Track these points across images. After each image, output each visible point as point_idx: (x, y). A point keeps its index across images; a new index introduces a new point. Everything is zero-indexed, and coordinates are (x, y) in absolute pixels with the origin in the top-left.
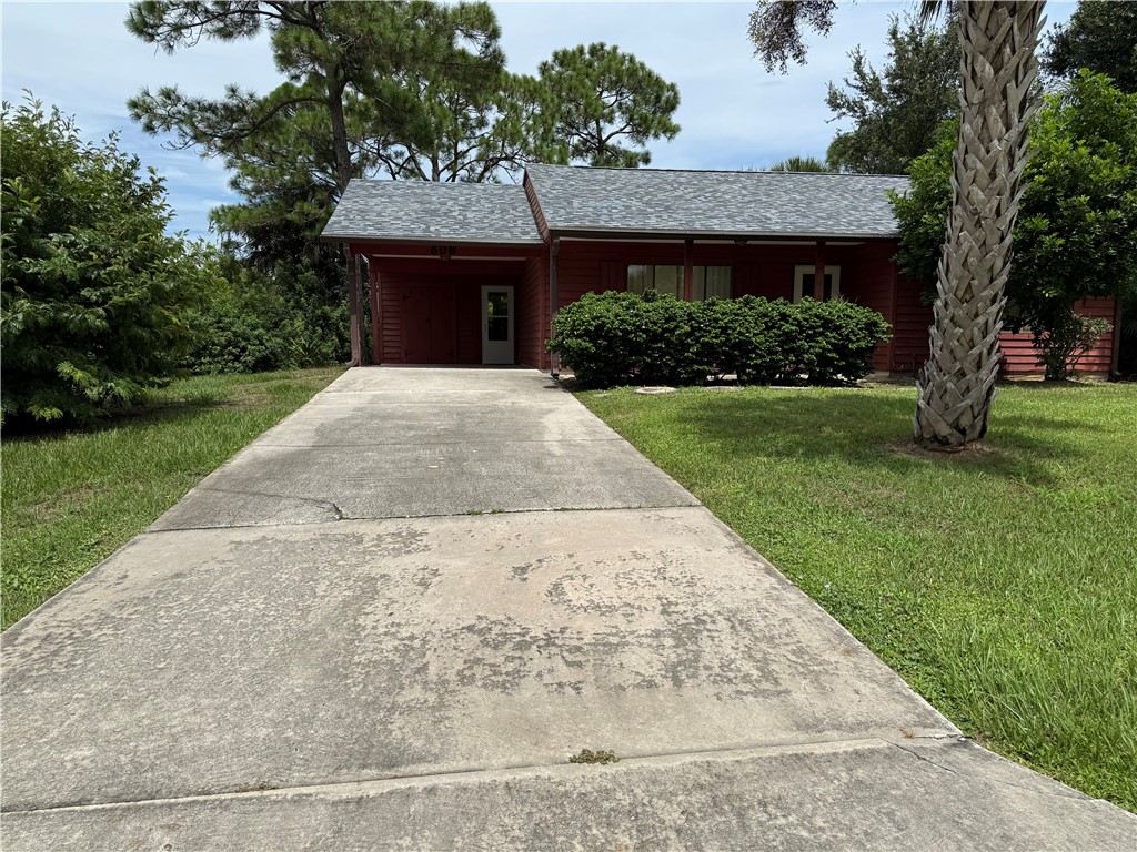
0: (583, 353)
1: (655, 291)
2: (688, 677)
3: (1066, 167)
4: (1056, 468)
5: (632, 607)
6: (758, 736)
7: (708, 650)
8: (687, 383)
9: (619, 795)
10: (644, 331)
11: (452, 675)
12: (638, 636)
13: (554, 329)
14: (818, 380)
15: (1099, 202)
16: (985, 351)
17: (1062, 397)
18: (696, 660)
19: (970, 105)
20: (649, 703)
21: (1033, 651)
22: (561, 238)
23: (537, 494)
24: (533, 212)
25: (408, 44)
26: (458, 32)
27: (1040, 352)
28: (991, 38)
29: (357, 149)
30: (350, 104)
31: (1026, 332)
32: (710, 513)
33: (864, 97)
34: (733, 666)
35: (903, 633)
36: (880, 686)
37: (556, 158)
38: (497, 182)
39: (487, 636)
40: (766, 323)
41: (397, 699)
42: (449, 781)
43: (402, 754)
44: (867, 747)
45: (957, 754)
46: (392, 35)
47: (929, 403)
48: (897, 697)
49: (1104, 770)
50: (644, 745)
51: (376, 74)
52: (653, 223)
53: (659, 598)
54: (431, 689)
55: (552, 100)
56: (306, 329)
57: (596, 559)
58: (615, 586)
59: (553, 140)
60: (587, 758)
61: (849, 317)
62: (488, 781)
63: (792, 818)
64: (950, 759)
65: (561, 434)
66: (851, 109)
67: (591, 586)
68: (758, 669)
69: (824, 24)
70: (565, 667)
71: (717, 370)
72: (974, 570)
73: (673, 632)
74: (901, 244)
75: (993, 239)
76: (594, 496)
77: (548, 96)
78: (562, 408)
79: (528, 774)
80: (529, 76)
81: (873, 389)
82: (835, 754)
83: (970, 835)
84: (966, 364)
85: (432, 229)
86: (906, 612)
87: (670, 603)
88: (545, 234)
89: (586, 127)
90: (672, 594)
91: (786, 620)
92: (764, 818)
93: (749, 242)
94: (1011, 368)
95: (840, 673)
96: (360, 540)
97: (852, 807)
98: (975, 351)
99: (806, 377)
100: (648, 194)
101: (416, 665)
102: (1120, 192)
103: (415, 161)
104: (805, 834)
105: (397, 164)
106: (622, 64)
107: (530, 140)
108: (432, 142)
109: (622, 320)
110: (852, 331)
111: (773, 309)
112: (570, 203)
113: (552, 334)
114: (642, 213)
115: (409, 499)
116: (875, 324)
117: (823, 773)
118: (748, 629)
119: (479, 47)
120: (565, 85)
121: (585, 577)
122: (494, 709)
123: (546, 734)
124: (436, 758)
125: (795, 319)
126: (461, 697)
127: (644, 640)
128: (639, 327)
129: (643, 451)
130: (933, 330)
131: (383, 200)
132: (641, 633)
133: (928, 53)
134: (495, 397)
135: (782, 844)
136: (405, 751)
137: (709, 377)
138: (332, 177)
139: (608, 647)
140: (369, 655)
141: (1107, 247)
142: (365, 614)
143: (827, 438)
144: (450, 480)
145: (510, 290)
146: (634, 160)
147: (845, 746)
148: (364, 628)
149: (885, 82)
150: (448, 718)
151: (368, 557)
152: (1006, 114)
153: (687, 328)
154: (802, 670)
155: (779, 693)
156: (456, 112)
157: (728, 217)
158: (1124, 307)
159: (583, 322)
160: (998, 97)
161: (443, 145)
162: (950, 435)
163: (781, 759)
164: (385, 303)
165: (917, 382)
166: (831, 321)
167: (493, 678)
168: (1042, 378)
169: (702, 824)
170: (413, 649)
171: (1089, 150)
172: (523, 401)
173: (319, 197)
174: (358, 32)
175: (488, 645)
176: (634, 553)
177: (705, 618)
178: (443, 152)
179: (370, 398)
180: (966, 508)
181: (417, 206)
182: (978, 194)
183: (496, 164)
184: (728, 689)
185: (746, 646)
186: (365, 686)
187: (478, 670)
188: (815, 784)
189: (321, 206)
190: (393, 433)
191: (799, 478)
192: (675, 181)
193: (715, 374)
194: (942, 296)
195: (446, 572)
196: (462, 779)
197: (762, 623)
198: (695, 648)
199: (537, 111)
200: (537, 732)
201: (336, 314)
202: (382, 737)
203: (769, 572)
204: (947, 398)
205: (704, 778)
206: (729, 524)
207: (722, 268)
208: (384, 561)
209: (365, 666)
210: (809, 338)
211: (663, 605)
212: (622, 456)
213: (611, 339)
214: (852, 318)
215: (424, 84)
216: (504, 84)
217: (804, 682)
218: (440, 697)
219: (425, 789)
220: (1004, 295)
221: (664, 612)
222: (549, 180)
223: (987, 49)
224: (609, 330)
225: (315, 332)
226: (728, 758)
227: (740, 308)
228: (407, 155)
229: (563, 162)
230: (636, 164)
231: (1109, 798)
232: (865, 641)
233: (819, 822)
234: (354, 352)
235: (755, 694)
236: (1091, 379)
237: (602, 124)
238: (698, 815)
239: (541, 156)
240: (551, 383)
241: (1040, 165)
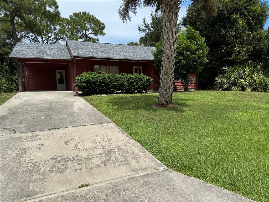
0: (83, 87)
1: (101, 72)
2: (108, 163)
3: (186, 46)
4: (185, 109)
5: (95, 148)
6: (123, 175)
7: (113, 156)
8: (110, 93)
9: (90, 194)
10: (99, 81)
11: (47, 171)
12: (96, 155)
13: (76, 81)
14: (139, 92)
15: (192, 53)
16: (171, 85)
17: (187, 94)
18: (110, 159)
19: (165, 32)
20: (98, 171)
21: (181, 148)
22: (76, 58)
23: (71, 123)
24: (69, 52)
25: (33, 8)
26: (47, 6)
27: (183, 85)
28: (169, 18)
29: (19, 34)
30: (17, 22)
31: (180, 81)
32: (114, 124)
33: (146, 29)
34: (118, 159)
35: (155, 147)
36: (150, 159)
37: (75, 39)
38: (59, 44)
39: (57, 160)
40: (127, 79)
41: (31, 179)
42: (46, 198)
43: (33, 193)
44: (147, 173)
45: (166, 172)
46: (28, 5)
47: (160, 96)
48: (153, 161)
49: (193, 171)
50: (97, 181)
51: (24, 15)
52: (99, 55)
53: (102, 145)
54: (41, 175)
55: (73, 25)
56: (6, 82)
57: (86, 137)
58: (91, 144)
59: (74, 34)
60: (83, 186)
61: (144, 78)
62: (56, 196)
63: (131, 192)
64: (164, 173)
65: (78, 107)
66: (143, 31)
67: (85, 144)
68: (124, 159)
69: (135, 12)
70: (77, 165)
71: (117, 90)
72: (169, 132)
73: (105, 153)
74: (154, 62)
75: (171, 61)
76: (86, 122)
77: (72, 24)
78: (78, 100)
79: (67, 192)
80: (67, 18)
81: (150, 94)
82: (140, 176)
83: (167, 189)
84: (167, 88)
85: (41, 55)
86: (156, 142)
87: (104, 146)
88: (72, 57)
89: (82, 32)
90: (104, 144)
91: (130, 147)
92: (124, 193)
93: (122, 61)
94: (177, 88)
95: (142, 157)
96: (21, 138)
97: (143, 187)
98: (169, 85)
99: (136, 91)
100: (98, 48)
101: (37, 169)
102: (196, 51)
103: (37, 38)
104: (133, 195)
105: (31, 39)
106: (90, 17)
107: (68, 34)
108: (41, 33)
109: (93, 79)
110: (145, 81)
111: (128, 76)
112: (79, 50)
113: (75, 82)
114: (97, 53)
115: (35, 126)
116: (150, 79)
117: (137, 181)
118: (122, 150)
119: (53, 10)
120: (76, 21)
121: (83, 142)
122: (59, 178)
123: (72, 182)
124: (42, 193)
125: (133, 78)
126: (49, 176)
127: (98, 156)
128: (97, 80)
129: (99, 110)
130: (160, 81)
131: (27, 48)
132: (97, 154)
133: (159, 20)
134: (60, 98)
135: (128, 198)
136: (33, 192)
137: (115, 92)
138: (12, 41)
139: (88, 159)
140: (23, 168)
141: (194, 63)
142: (22, 158)
143: (140, 105)
144: (47, 120)
145: (64, 71)
146: (95, 40)
147: (142, 174)
148: (22, 162)
149: (150, 25)
150: (46, 182)
151: (23, 143)
152: (172, 34)
153: (109, 81)
154: (133, 158)
155: (128, 164)
156: (48, 26)
157: (117, 55)
158: (198, 75)
159: (83, 79)
160: (171, 31)
161: (44, 34)
162: (165, 103)
163: (128, 179)
164: (29, 75)
165: (158, 92)
166: (141, 79)
167: (58, 170)
168: (183, 90)
169: (110, 197)
170: (36, 165)
171: (190, 42)
172: (68, 99)
173: (9, 47)
174: (18, 4)
175: (57, 162)
176: (96, 135)
177: (112, 149)
178: (44, 36)
179: (25, 100)
180: (168, 118)
181: (37, 50)
182: (168, 51)
183: (59, 39)
184: (117, 164)
185: (121, 154)
186: (22, 177)
187: (54, 169)
188: (136, 183)
189: (9, 49)
190: (31, 109)
191: (134, 114)
192: (104, 46)
193: (116, 91)
194: (162, 74)
195: (46, 145)
196: (49, 197)
197: (125, 148)
198: (110, 156)
199: (70, 27)
200: (70, 182)
201: (15, 78)
202: (27, 189)
203: (127, 136)
204: (164, 95)
205: (111, 186)
206: (119, 126)
207: (117, 67)
208: (28, 143)
209: (22, 171)
210: (137, 83)
211: (102, 147)
212: (94, 112)
213: (91, 83)
214: (145, 78)
215: (38, 18)
216: (60, 20)
217: (134, 160)
218: (44, 177)
219: (39, 201)
220: (174, 73)
221: (103, 148)
222: (73, 44)
223: (168, 20)
224: (90, 81)
225: (8, 83)
226: (116, 181)
227: (121, 76)
228: (34, 36)
229: (77, 40)
230: (95, 41)
231: (194, 177)
232: (147, 149)
233: (136, 192)
234: (20, 88)
235: (123, 165)
236: (193, 90)
237: (86, 31)
238: (109, 195)
239: (71, 38)
240: (76, 94)
241: (181, 45)
